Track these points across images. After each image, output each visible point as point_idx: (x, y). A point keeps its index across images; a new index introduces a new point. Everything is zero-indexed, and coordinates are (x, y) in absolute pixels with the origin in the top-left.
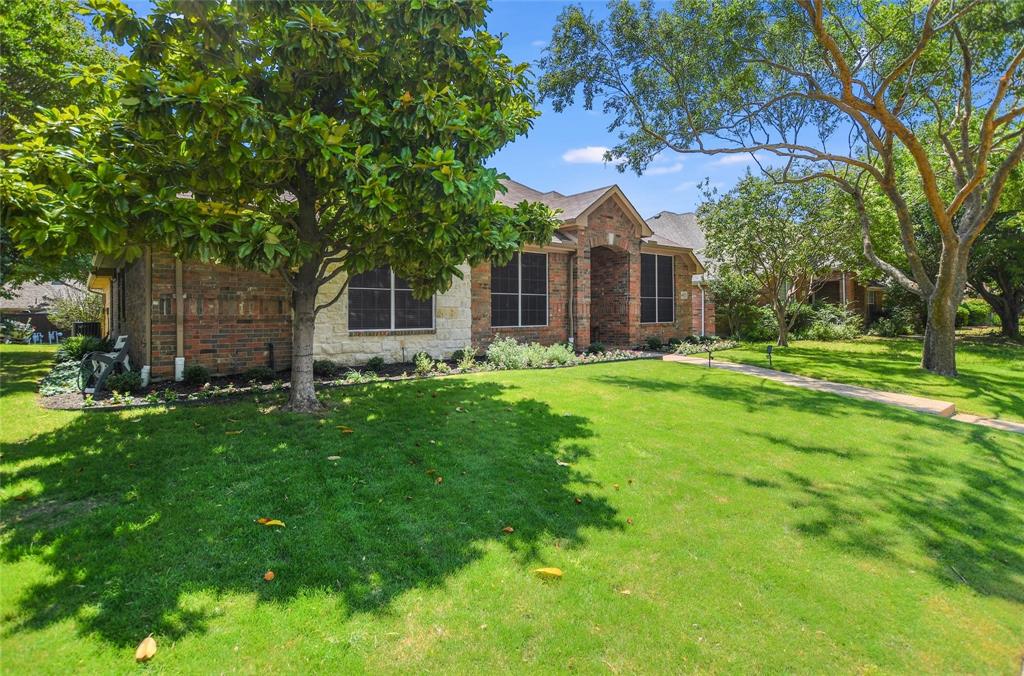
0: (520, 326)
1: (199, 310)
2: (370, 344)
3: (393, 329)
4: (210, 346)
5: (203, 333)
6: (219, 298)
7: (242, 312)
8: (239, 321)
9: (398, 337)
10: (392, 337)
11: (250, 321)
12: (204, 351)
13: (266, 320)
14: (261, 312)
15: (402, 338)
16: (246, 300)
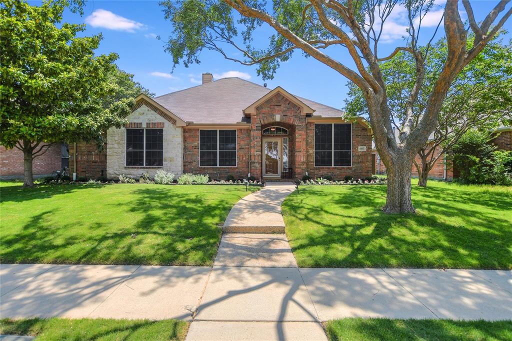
0: (218, 166)
1: (81, 158)
2: (133, 172)
3: (144, 166)
4: (84, 170)
5: (82, 166)
6: (87, 154)
7: (93, 159)
8: (93, 162)
9: (145, 169)
10: (142, 169)
11: (96, 162)
12: (82, 172)
13: (101, 162)
14: (100, 159)
15: (147, 170)
16: (95, 155)
